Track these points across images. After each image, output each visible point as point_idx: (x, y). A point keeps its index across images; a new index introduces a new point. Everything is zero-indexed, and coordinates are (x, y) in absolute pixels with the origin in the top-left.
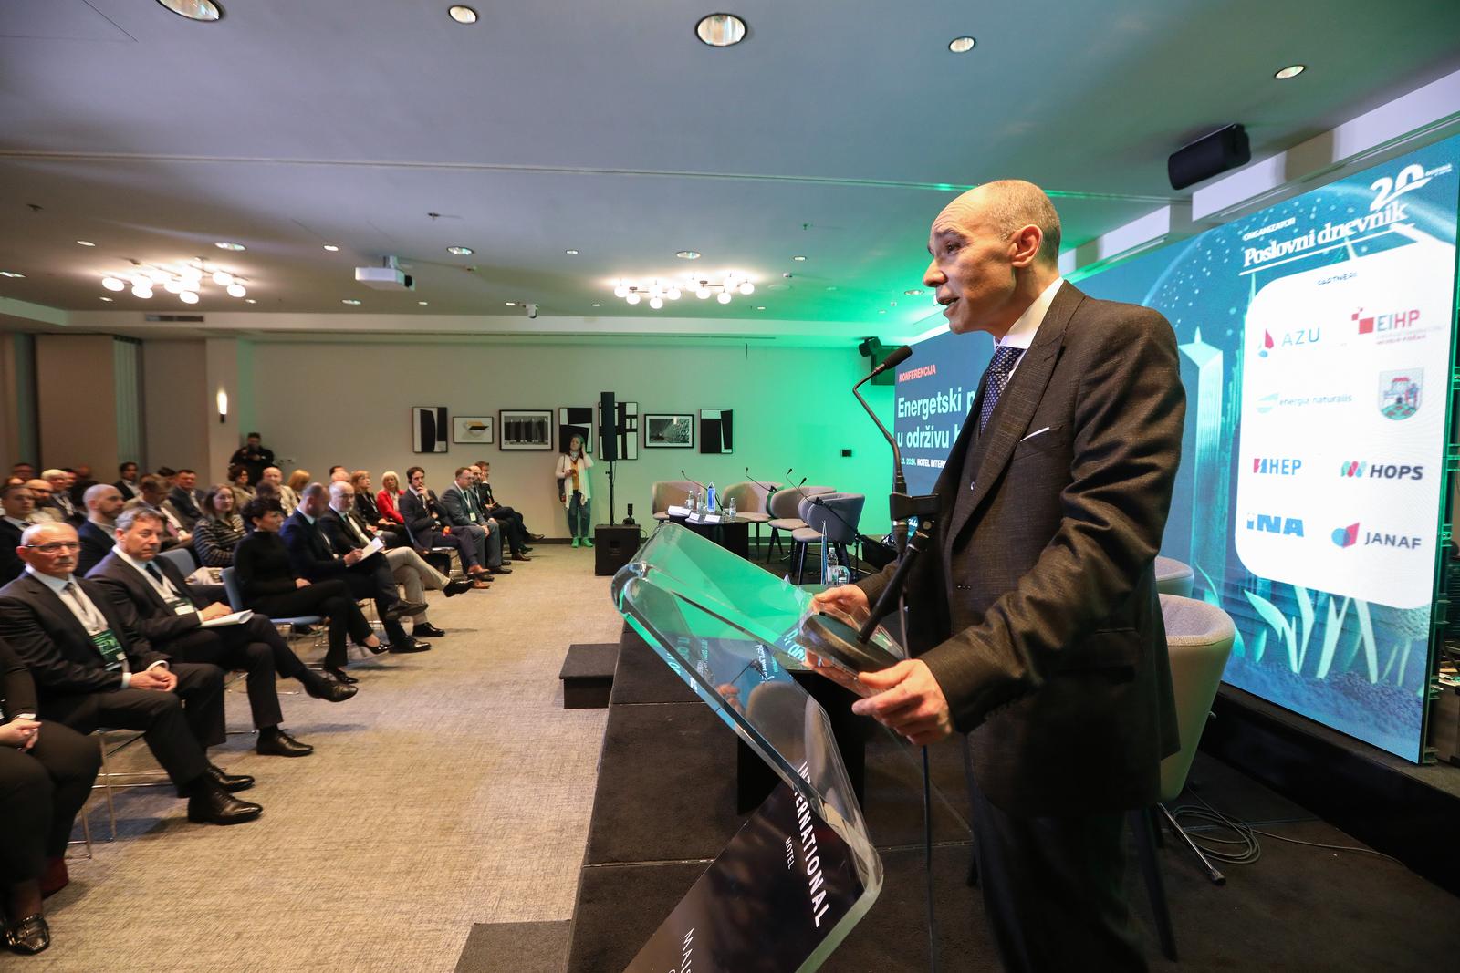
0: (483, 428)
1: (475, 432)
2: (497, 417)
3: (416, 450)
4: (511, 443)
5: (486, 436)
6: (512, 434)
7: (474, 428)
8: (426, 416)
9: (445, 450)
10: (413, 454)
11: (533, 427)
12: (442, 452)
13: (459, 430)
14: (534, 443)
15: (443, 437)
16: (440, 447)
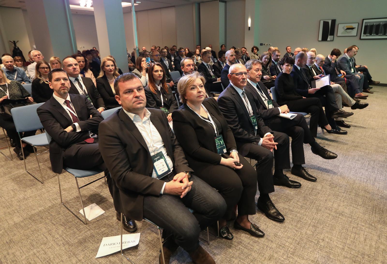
0: (352, 29)
1: (348, 31)
2: (361, 23)
3: (319, 40)
4: (367, 36)
5: (354, 32)
6: (368, 30)
7: (348, 29)
8: (326, 24)
9: (332, 39)
10: (318, 41)
11: (381, 26)
12: (331, 41)
13: (340, 30)
14: (380, 35)
15: (332, 34)
16: (330, 38)
